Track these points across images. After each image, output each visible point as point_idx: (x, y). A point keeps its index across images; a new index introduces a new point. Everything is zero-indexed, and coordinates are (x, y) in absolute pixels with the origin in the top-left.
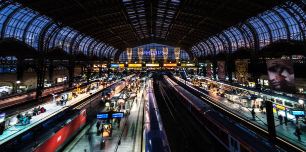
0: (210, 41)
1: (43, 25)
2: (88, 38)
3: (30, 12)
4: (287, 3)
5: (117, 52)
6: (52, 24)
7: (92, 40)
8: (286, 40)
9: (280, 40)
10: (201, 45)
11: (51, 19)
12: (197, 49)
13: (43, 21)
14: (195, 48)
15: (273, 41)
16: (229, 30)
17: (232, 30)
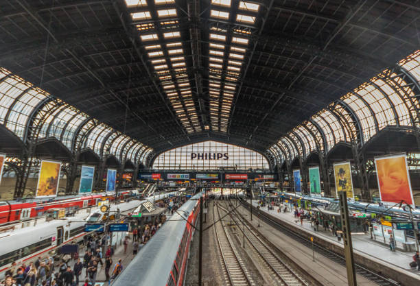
0: (296, 135)
1: (35, 102)
2: (103, 128)
3: (20, 82)
4: (385, 72)
5: (150, 154)
6: (49, 101)
7: (108, 131)
8: (395, 126)
9: (388, 126)
10: (283, 142)
11: (47, 94)
12: (279, 149)
13: (36, 96)
14: (276, 148)
15: (380, 129)
16: (319, 115)
17: (322, 115)
